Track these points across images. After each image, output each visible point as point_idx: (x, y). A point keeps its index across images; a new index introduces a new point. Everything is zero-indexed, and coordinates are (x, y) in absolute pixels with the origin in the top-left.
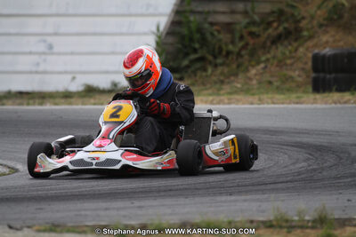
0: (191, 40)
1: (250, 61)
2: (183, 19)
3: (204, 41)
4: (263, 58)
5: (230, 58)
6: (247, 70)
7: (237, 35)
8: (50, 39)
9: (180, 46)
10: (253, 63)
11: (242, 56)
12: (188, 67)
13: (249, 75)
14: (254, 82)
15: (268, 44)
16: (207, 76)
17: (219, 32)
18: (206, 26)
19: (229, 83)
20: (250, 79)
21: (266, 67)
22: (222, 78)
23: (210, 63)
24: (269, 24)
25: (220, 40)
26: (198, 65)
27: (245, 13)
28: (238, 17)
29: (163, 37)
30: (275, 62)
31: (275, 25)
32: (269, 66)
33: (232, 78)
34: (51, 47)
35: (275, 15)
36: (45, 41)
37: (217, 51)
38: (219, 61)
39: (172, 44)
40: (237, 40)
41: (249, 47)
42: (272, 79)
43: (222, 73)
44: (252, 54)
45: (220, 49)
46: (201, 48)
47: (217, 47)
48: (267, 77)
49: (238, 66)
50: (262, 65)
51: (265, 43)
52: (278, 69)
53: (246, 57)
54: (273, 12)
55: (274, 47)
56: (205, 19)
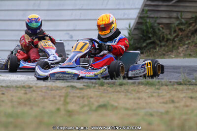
0: (148, 32)
1: (179, 44)
2: (143, 21)
3: (154, 33)
4: (187, 42)
5: (169, 42)
6: (178, 48)
7: (173, 30)
8: (71, 33)
9: (141, 36)
10: (181, 45)
11: (175, 41)
12: (146, 47)
13: (179, 51)
14: (182, 55)
15: (190, 34)
16: (156, 52)
17: (163, 28)
18: (156, 25)
19: (168, 55)
20: (180, 53)
21: (188, 47)
22: (164, 52)
23: (158, 45)
24: (190, 24)
25: (164, 33)
26: (151, 46)
27: (177, 18)
28: (173, 20)
29: (132, 31)
30: (193, 44)
31: (194, 24)
32: (190, 46)
33: (170, 53)
34: (72, 37)
35: (194, 19)
36: (68, 34)
37: (161, 38)
38: (163, 44)
39: (137, 34)
40: (172, 33)
41: (179, 37)
42: (191, 53)
43: (164, 50)
44: (181, 40)
45: (163, 38)
46: (153, 36)
47: (162, 36)
48: (189, 52)
49: (173, 47)
50: (186, 46)
51: (188, 34)
52: (195, 48)
53: (177, 41)
54: (193, 18)
55: (192, 36)
56: (155, 21)
